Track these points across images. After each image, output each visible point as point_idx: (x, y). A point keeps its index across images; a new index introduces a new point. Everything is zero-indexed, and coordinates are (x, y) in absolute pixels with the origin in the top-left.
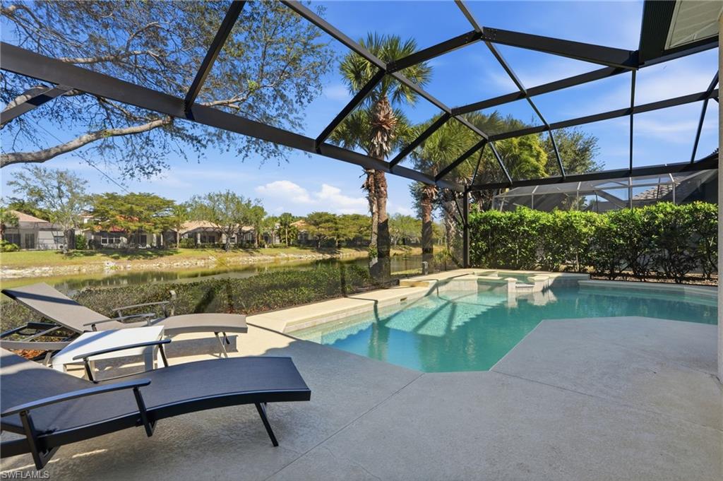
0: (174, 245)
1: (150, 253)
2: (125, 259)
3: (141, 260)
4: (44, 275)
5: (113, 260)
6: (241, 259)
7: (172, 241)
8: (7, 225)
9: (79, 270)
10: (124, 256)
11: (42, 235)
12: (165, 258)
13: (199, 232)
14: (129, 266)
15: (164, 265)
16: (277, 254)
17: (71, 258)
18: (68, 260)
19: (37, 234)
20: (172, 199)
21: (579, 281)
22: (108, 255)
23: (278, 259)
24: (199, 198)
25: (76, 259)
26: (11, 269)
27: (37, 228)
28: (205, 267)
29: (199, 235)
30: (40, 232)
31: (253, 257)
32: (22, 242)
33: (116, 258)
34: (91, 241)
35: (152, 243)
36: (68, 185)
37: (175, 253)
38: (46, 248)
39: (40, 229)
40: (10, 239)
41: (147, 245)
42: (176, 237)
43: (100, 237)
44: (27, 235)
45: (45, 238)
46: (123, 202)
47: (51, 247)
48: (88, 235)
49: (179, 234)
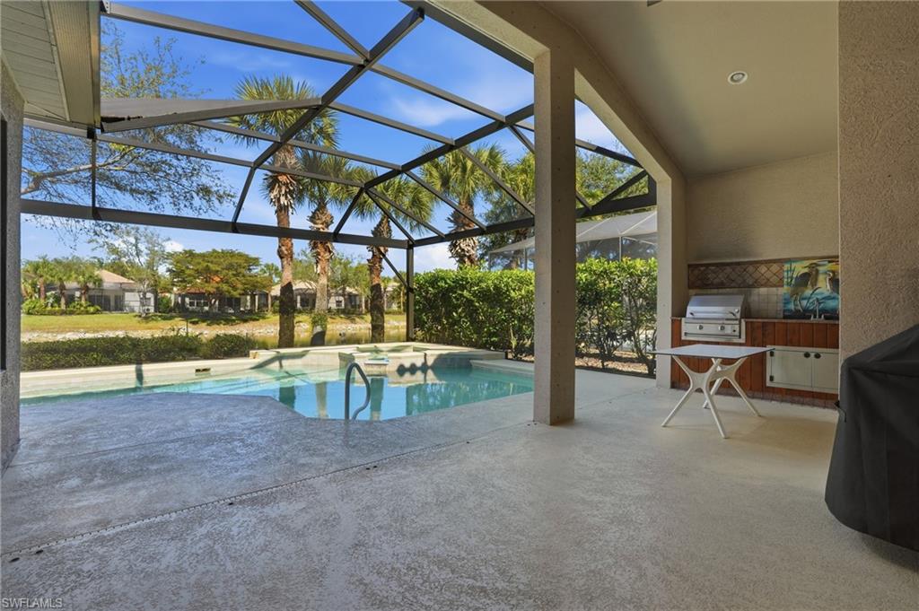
0: (265, 309)
1: (234, 318)
2: (204, 324)
5: (191, 325)
6: (338, 327)
8: (91, 285)
10: (203, 321)
11: (128, 296)
12: (249, 325)
13: (300, 294)
14: (205, 331)
15: (246, 331)
17: (147, 323)
18: (144, 325)
19: (123, 296)
20: (256, 256)
21: (471, 361)
25: (151, 324)
26: (86, 332)
27: (124, 289)
29: (299, 298)
30: (127, 294)
31: (353, 325)
32: (112, 303)
33: (194, 323)
34: (177, 303)
35: (246, 306)
36: (148, 242)
37: (264, 318)
38: (133, 311)
39: (128, 291)
40: (92, 301)
41: (242, 309)
42: (267, 300)
43: (187, 300)
44: (116, 296)
45: (132, 299)
46: (200, 261)
47: (137, 309)
48: (173, 297)
49: (272, 297)
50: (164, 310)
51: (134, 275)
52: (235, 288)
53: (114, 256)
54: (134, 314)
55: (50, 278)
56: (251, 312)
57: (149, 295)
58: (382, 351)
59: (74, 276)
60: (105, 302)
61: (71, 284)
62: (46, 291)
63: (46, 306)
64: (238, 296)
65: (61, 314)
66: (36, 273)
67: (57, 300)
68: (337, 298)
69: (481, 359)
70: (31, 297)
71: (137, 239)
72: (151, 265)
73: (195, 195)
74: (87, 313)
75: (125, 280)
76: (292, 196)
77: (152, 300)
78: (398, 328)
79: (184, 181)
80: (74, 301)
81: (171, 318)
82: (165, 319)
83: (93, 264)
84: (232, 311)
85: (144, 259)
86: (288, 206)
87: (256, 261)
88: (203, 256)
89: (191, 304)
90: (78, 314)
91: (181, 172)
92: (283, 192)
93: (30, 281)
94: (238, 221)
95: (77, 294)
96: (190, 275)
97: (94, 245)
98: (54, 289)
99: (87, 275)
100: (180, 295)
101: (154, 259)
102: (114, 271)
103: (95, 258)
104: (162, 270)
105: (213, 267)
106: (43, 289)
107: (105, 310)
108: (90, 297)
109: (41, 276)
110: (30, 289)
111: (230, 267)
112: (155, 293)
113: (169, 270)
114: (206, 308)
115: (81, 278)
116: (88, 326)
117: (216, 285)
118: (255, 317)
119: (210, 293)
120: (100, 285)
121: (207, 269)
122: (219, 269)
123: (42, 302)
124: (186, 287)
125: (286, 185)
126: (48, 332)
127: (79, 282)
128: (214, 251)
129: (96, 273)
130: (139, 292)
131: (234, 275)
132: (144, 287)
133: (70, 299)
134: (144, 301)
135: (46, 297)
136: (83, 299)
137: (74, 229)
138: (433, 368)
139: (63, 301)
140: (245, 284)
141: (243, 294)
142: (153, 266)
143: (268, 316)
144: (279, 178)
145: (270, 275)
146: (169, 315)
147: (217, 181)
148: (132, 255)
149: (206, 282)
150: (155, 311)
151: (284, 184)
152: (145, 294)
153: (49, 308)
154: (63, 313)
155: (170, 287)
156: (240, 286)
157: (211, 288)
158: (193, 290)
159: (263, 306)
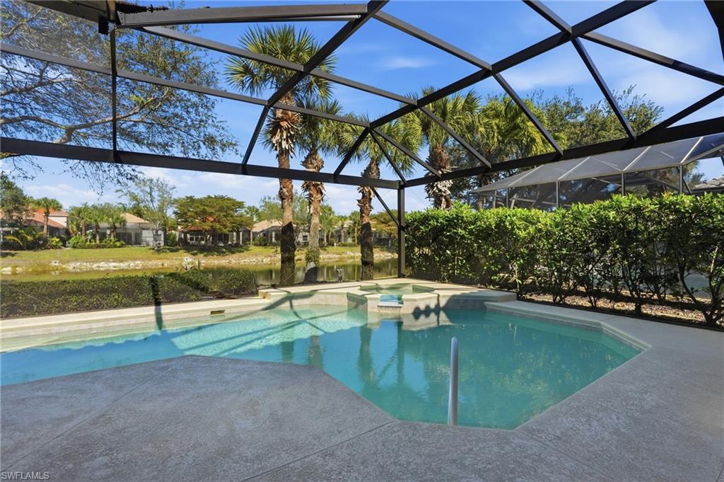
0: (248, 243)
1: (224, 250)
2: (202, 255)
3: (215, 256)
4: (137, 268)
5: (192, 256)
7: (247, 239)
8: (117, 225)
9: (163, 265)
10: (201, 253)
11: (145, 233)
12: (236, 256)
13: (274, 231)
14: (203, 261)
15: (233, 261)
16: (343, 253)
17: (159, 254)
18: (156, 256)
19: (141, 233)
20: (242, 200)
21: (485, 303)
22: (188, 252)
23: (344, 258)
24: (270, 198)
25: (162, 255)
26: (114, 262)
27: (142, 228)
28: (271, 264)
29: (274, 233)
30: (144, 231)
32: (133, 239)
33: (194, 254)
34: (180, 239)
35: (233, 241)
36: (159, 190)
37: (247, 250)
38: (148, 245)
39: (144, 229)
40: (119, 237)
41: (229, 243)
42: (250, 235)
43: (188, 236)
44: (136, 234)
45: (147, 236)
46: (199, 205)
47: (151, 244)
48: (177, 234)
49: (253, 233)
50: (172, 245)
51: (149, 217)
52: (225, 226)
53: (134, 202)
54: (149, 247)
55: (89, 220)
56: (237, 245)
57: (160, 232)
58: (382, 289)
59: (106, 218)
60: (127, 238)
61: (103, 225)
62: (86, 230)
63: (86, 241)
64: (228, 233)
65: (97, 248)
66: (79, 216)
67: (94, 237)
68: (304, 234)
69: (496, 301)
70: (76, 235)
71: (151, 188)
72: (161, 209)
73: (201, 144)
74: (115, 246)
75: (142, 221)
76: (292, 141)
77: (162, 236)
78: (353, 258)
79: (193, 132)
80: (106, 238)
81: (177, 250)
82: (172, 251)
83: (119, 209)
84: (222, 245)
85: (156, 204)
86: (288, 150)
87: (241, 205)
88: (200, 201)
89: (192, 239)
90: (109, 247)
91: (190, 123)
92: (285, 137)
93: (75, 223)
94: (248, 163)
95: (108, 232)
96: (190, 217)
97: (120, 194)
98: (91, 228)
99: (115, 217)
100: (183, 232)
101: (163, 204)
102: (134, 214)
103: (120, 203)
104: (170, 212)
105: (209, 210)
106: (84, 228)
107: (128, 244)
108: (117, 234)
109: (83, 219)
110: (75, 229)
111: (221, 209)
112: (165, 231)
113: (175, 213)
114: (203, 242)
115: (110, 219)
116: (116, 257)
117: (210, 224)
118: (240, 249)
119: (206, 231)
120: (124, 225)
121: (204, 212)
122: (213, 211)
123: (83, 238)
124: (188, 226)
125: (288, 130)
126: (87, 262)
127: (109, 223)
128: (209, 197)
129: (122, 215)
130: (153, 230)
131: (225, 216)
132: (156, 226)
133: (103, 236)
134: (156, 237)
135: (86, 235)
136: (112, 236)
137: (101, 177)
138: (445, 309)
139: (98, 238)
140: (233, 223)
141: (231, 231)
142: (163, 210)
143: (250, 248)
144: (281, 123)
145: (251, 215)
146: (175, 248)
147: (221, 131)
148: (147, 201)
149: (204, 222)
150: (165, 245)
151: (285, 129)
152: (157, 232)
153: (88, 243)
154: (98, 247)
155: (176, 226)
156: (228, 224)
157: (206, 226)
158: (193, 228)
159: (246, 240)
